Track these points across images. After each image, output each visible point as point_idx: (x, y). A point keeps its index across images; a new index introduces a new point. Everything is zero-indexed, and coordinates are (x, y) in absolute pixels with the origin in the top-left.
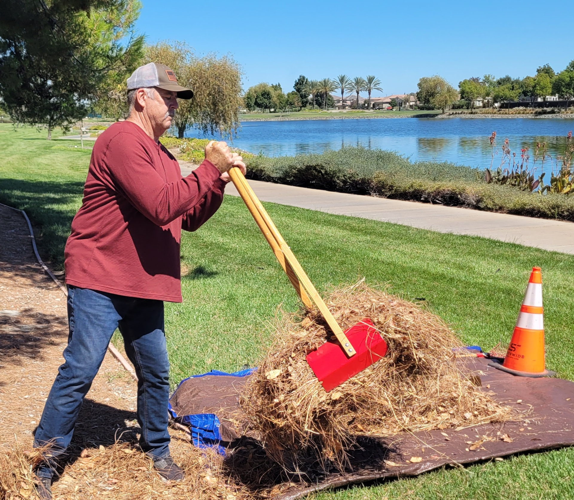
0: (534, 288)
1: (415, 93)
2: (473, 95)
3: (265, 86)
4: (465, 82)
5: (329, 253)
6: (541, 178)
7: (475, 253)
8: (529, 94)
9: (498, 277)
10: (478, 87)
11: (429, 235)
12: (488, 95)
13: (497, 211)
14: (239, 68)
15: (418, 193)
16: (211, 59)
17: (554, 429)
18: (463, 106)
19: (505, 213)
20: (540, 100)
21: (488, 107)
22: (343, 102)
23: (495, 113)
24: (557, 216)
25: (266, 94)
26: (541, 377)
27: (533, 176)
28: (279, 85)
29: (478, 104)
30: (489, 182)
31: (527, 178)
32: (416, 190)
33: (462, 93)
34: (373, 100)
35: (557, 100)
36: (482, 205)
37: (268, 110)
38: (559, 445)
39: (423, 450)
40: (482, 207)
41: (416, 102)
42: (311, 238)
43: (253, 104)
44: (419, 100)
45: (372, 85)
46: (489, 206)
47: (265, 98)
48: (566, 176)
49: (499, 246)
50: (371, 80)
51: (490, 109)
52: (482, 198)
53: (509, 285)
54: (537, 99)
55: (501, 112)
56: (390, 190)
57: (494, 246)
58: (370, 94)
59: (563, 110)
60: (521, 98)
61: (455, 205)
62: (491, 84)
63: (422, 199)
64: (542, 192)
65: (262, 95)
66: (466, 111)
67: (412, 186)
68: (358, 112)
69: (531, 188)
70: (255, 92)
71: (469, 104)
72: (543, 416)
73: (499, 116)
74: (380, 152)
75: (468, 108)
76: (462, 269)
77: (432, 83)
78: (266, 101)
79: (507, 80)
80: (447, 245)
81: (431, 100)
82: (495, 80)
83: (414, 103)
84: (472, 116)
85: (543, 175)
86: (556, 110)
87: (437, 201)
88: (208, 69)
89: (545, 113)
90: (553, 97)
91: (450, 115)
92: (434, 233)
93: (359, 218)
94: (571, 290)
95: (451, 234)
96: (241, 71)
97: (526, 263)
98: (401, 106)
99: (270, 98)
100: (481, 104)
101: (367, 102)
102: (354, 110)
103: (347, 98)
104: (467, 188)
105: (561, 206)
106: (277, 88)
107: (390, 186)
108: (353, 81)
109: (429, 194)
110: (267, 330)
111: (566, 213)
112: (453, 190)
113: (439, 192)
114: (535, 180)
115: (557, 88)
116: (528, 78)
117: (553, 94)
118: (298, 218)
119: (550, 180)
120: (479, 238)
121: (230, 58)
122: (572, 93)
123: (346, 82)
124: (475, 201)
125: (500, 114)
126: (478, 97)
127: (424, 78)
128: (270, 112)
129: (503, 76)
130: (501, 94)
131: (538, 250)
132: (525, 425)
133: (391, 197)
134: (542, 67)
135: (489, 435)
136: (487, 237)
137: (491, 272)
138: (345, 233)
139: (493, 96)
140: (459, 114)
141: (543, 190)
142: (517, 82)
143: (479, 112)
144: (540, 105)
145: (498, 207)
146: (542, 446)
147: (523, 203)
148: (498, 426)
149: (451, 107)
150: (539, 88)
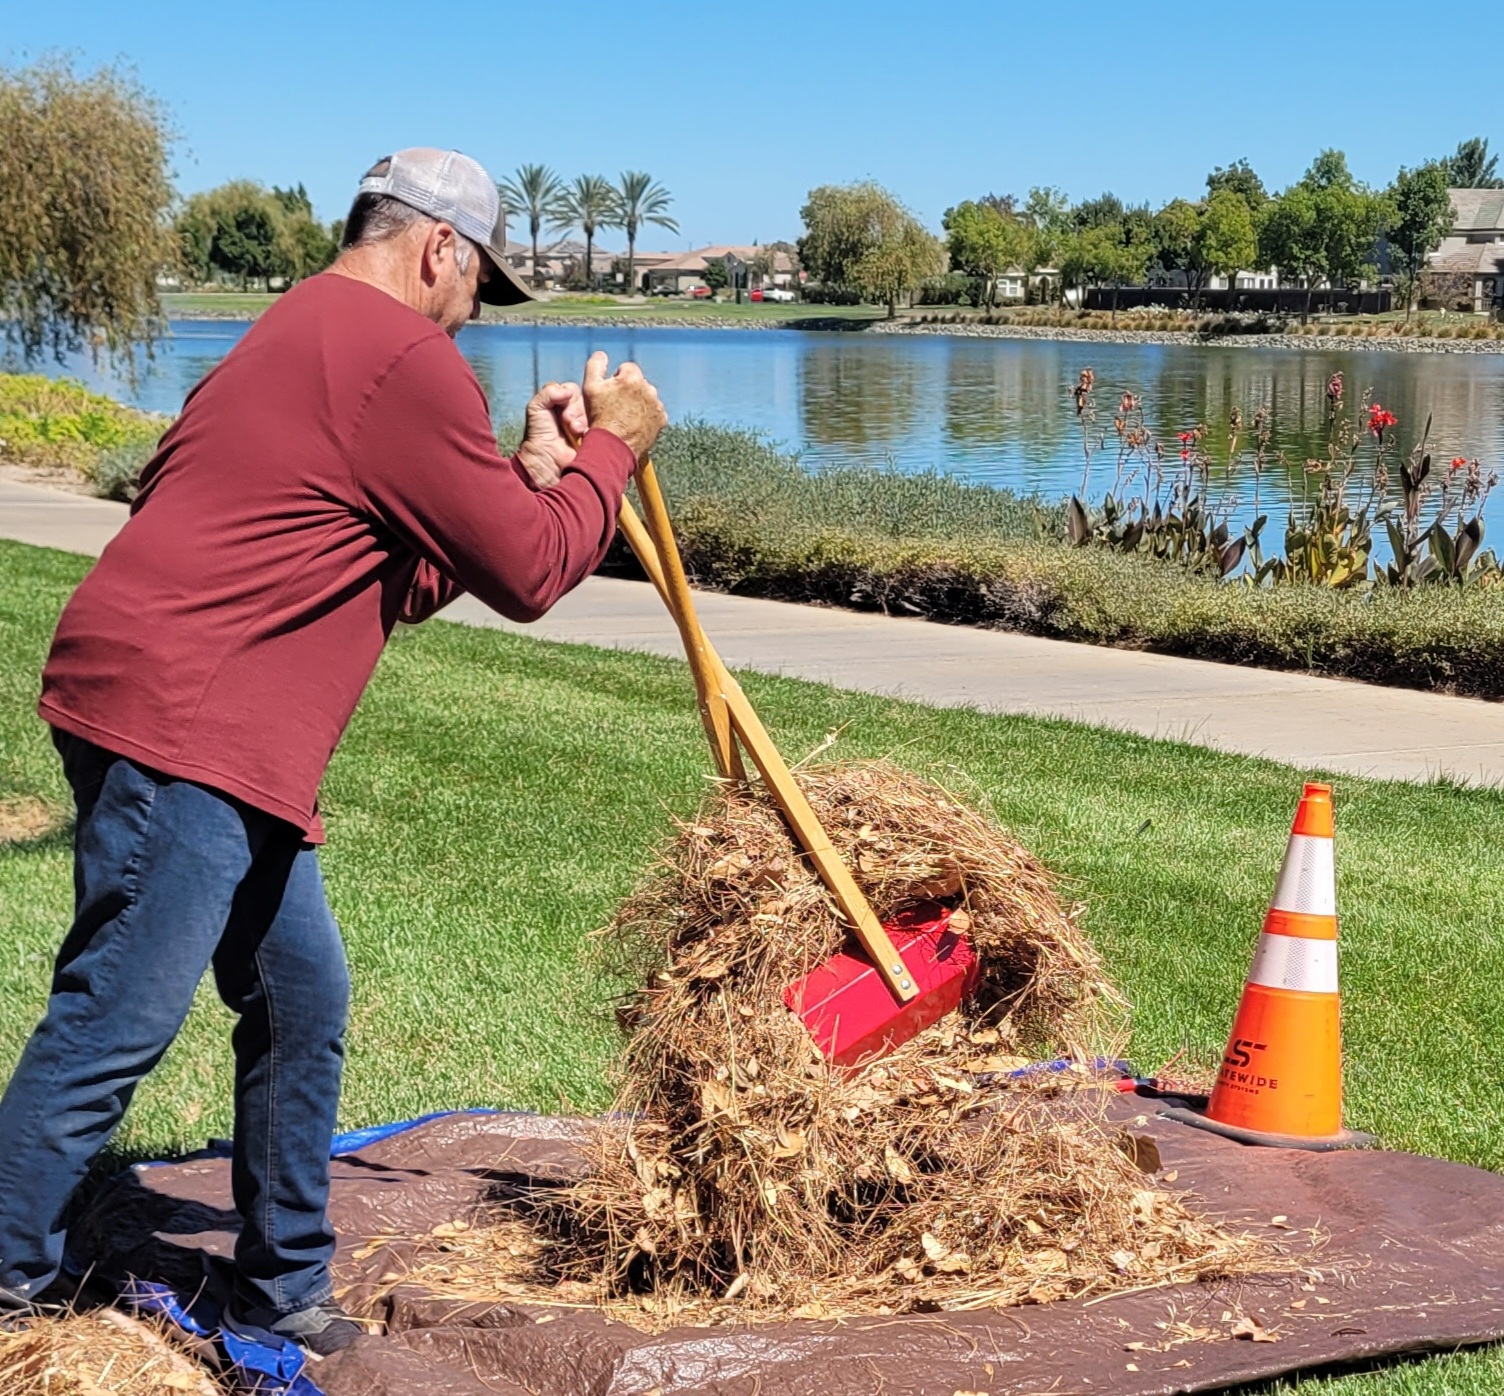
0: (1309, 852)
1: (792, 242)
2: (995, 259)
3: (249, 192)
4: (965, 210)
5: (559, 768)
6: (1254, 534)
7: (1057, 771)
8: (1180, 261)
9: (1146, 846)
10: (1009, 228)
11: (894, 713)
12: (1043, 258)
13: (1111, 641)
14: (159, 113)
15: (840, 577)
16: (57, 74)
17: (1398, 1300)
18: (958, 295)
19: (1139, 648)
20: (1216, 284)
21: (1044, 302)
22: (537, 264)
23: (1068, 324)
24: (1311, 662)
25: (253, 224)
26: (1330, 1149)
27: (1223, 527)
28: (302, 191)
29: (1012, 290)
30: (1083, 543)
31: (1207, 532)
32: (831, 565)
33: (957, 247)
34: (643, 262)
35: (1275, 286)
36: (1060, 621)
37: (258, 283)
38: (1422, 1344)
39: (989, 1370)
40: (1063, 626)
41: (795, 274)
42: (485, 717)
43: (204, 258)
44: (806, 268)
45: (641, 208)
46: (1086, 625)
47: (249, 237)
48: (1337, 529)
49: (1135, 751)
50: (636, 188)
51: (1052, 311)
52: (1060, 597)
53: (1190, 871)
54: (1207, 281)
55: (1090, 320)
56: (741, 565)
57: (1119, 750)
58: (631, 237)
59: (1294, 323)
60: (1153, 274)
61: (967, 621)
62: (1054, 220)
63: (855, 598)
64: (1258, 581)
65: (240, 226)
66: (968, 312)
67: (818, 551)
68: (591, 302)
69: (1223, 563)
70: (214, 213)
71: (977, 287)
72: (1364, 1260)
73: (1082, 336)
74: (702, 430)
75: (974, 304)
76: (1026, 821)
77: (851, 209)
78: (252, 246)
79: (1107, 209)
80: (960, 746)
81: (851, 271)
82: (1067, 208)
83: (788, 277)
84: (988, 331)
85: (1260, 522)
86: (1270, 322)
87: (908, 606)
88: (44, 112)
89: (1234, 328)
90: (1260, 276)
91: (913, 324)
92: (912, 706)
93: (644, 657)
94: (1390, 887)
95: (971, 713)
96: (169, 126)
97: (1236, 803)
98: (744, 286)
99: (268, 239)
100: (1020, 293)
101: (621, 266)
102: (576, 295)
103: (550, 248)
104: (1011, 558)
105: (1327, 626)
106: (293, 201)
107: (741, 550)
108: (574, 189)
109: (877, 579)
110: (380, 1012)
111: (1341, 652)
112: (963, 566)
113: (913, 574)
114: (1232, 539)
115: (1274, 245)
116: (1177, 205)
117: (1260, 266)
118: (427, 651)
119: (1283, 543)
120: (1066, 725)
121: (128, 77)
122: (1324, 263)
123: (548, 191)
124: (1039, 608)
125: (1085, 326)
126: (1008, 264)
127: (822, 191)
128: (271, 290)
129: (1095, 196)
130: (1088, 257)
131: (1263, 765)
132: (1307, 1287)
133: (742, 590)
134: (1226, 169)
135: (1196, 1323)
136: (1094, 722)
137: (1122, 830)
138: (603, 702)
139: (1062, 263)
140: (943, 321)
141: (1261, 574)
142: (1140, 216)
143: (1012, 317)
144: (1218, 301)
145: (1114, 629)
146: (1371, 1349)
147: (1201, 615)
148: (1222, 1291)
149: (918, 295)
150: (1214, 244)
